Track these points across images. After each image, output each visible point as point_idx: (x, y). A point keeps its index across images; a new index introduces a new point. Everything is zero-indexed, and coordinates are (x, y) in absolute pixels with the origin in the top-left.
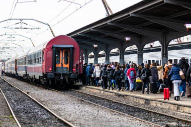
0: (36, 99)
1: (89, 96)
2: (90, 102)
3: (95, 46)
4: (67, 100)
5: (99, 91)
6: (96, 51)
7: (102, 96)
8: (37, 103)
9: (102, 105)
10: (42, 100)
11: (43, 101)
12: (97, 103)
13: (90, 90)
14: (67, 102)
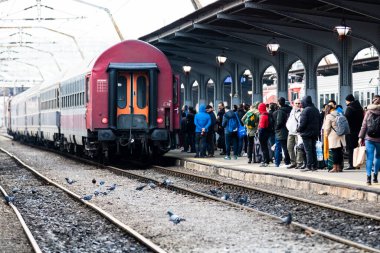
0: (135, 227)
1: (325, 213)
2: (327, 234)
3: (342, 30)
4: (245, 228)
5: (360, 195)
6: (345, 48)
7: (369, 211)
8: (137, 240)
9: (374, 246)
10: (155, 229)
11: (160, 235)
12: (352, 237)
13: (328, 189)
14: (245, 236)
